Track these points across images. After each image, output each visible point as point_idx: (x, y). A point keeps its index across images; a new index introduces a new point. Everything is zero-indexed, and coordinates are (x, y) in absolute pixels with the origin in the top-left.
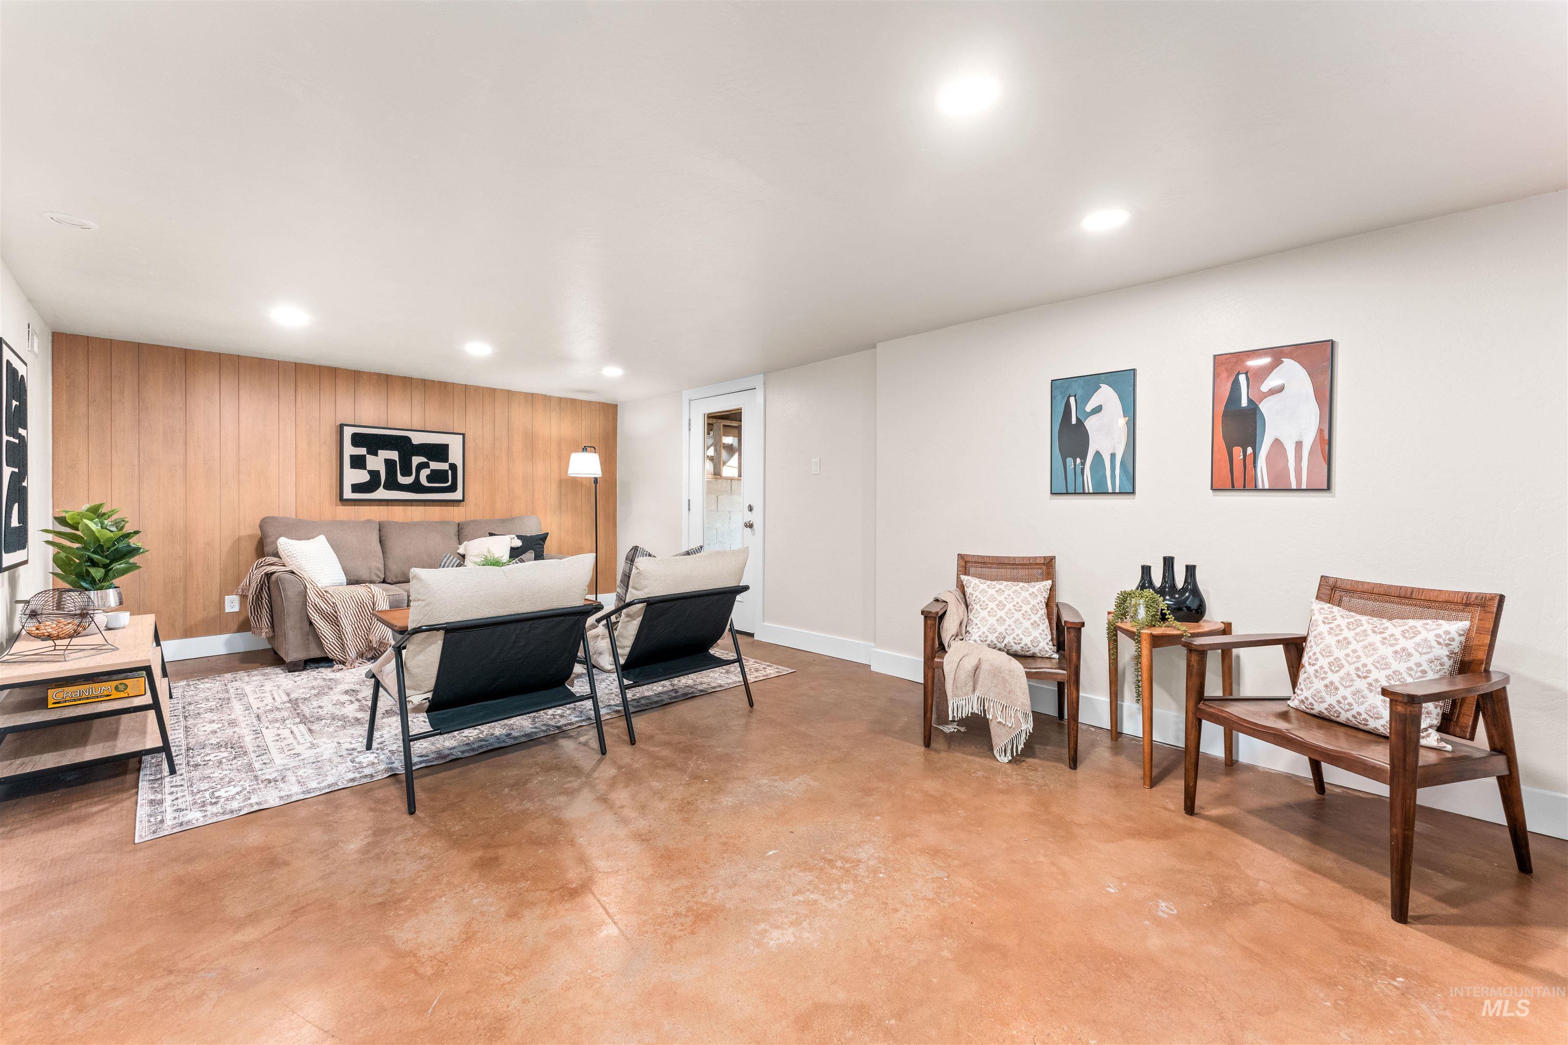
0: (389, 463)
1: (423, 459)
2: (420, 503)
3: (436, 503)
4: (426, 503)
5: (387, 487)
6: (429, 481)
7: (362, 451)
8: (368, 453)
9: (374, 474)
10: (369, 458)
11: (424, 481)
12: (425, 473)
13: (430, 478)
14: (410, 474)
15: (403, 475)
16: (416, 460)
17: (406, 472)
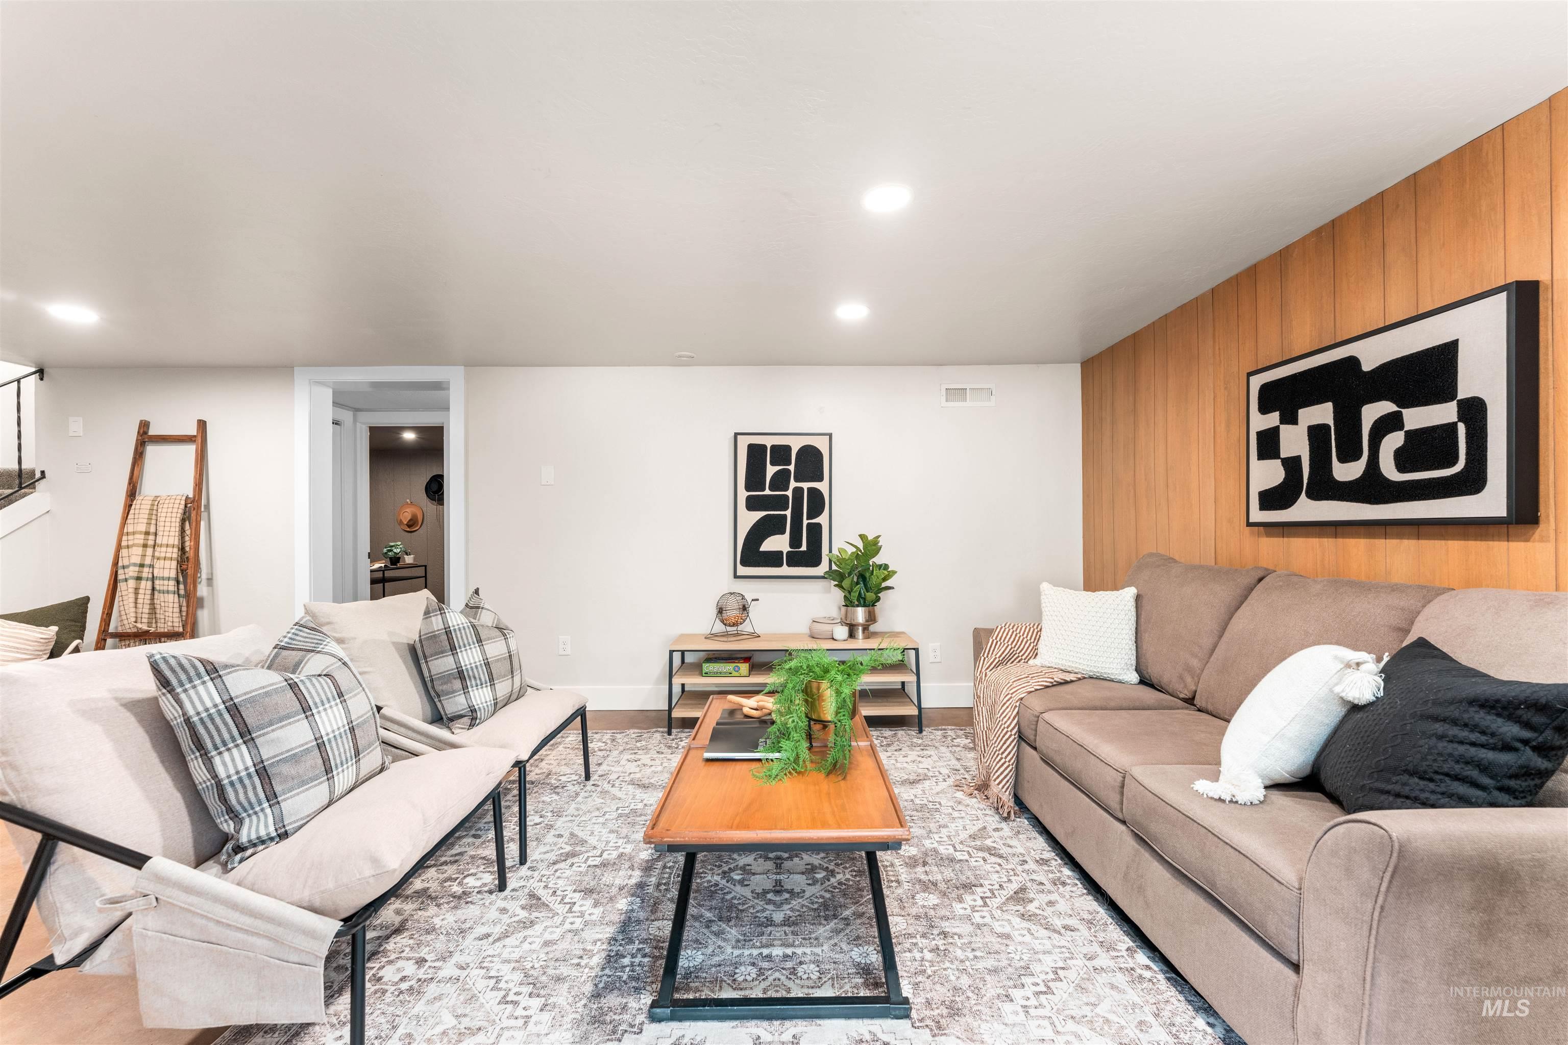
0: (1317, 434)
1: (1386, 407)
2: (1407, 529)
3: (1451, 529)
4: (1424, 529)
5: (1316, 494)
6: (1401, 468)
7: (1273, 419)
8: (1283, 421)
9: (1292, 465)
10: (1285, 430)
11: (1389, 469)
12: (1393, 441)
13: (1403, 460)
14: (1357, 456)
15: (1343, 459)
16: (1371, 413)
17: (1349, 454)
